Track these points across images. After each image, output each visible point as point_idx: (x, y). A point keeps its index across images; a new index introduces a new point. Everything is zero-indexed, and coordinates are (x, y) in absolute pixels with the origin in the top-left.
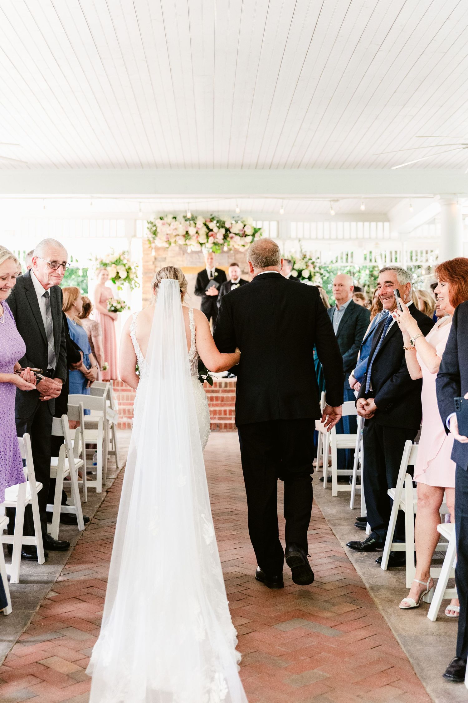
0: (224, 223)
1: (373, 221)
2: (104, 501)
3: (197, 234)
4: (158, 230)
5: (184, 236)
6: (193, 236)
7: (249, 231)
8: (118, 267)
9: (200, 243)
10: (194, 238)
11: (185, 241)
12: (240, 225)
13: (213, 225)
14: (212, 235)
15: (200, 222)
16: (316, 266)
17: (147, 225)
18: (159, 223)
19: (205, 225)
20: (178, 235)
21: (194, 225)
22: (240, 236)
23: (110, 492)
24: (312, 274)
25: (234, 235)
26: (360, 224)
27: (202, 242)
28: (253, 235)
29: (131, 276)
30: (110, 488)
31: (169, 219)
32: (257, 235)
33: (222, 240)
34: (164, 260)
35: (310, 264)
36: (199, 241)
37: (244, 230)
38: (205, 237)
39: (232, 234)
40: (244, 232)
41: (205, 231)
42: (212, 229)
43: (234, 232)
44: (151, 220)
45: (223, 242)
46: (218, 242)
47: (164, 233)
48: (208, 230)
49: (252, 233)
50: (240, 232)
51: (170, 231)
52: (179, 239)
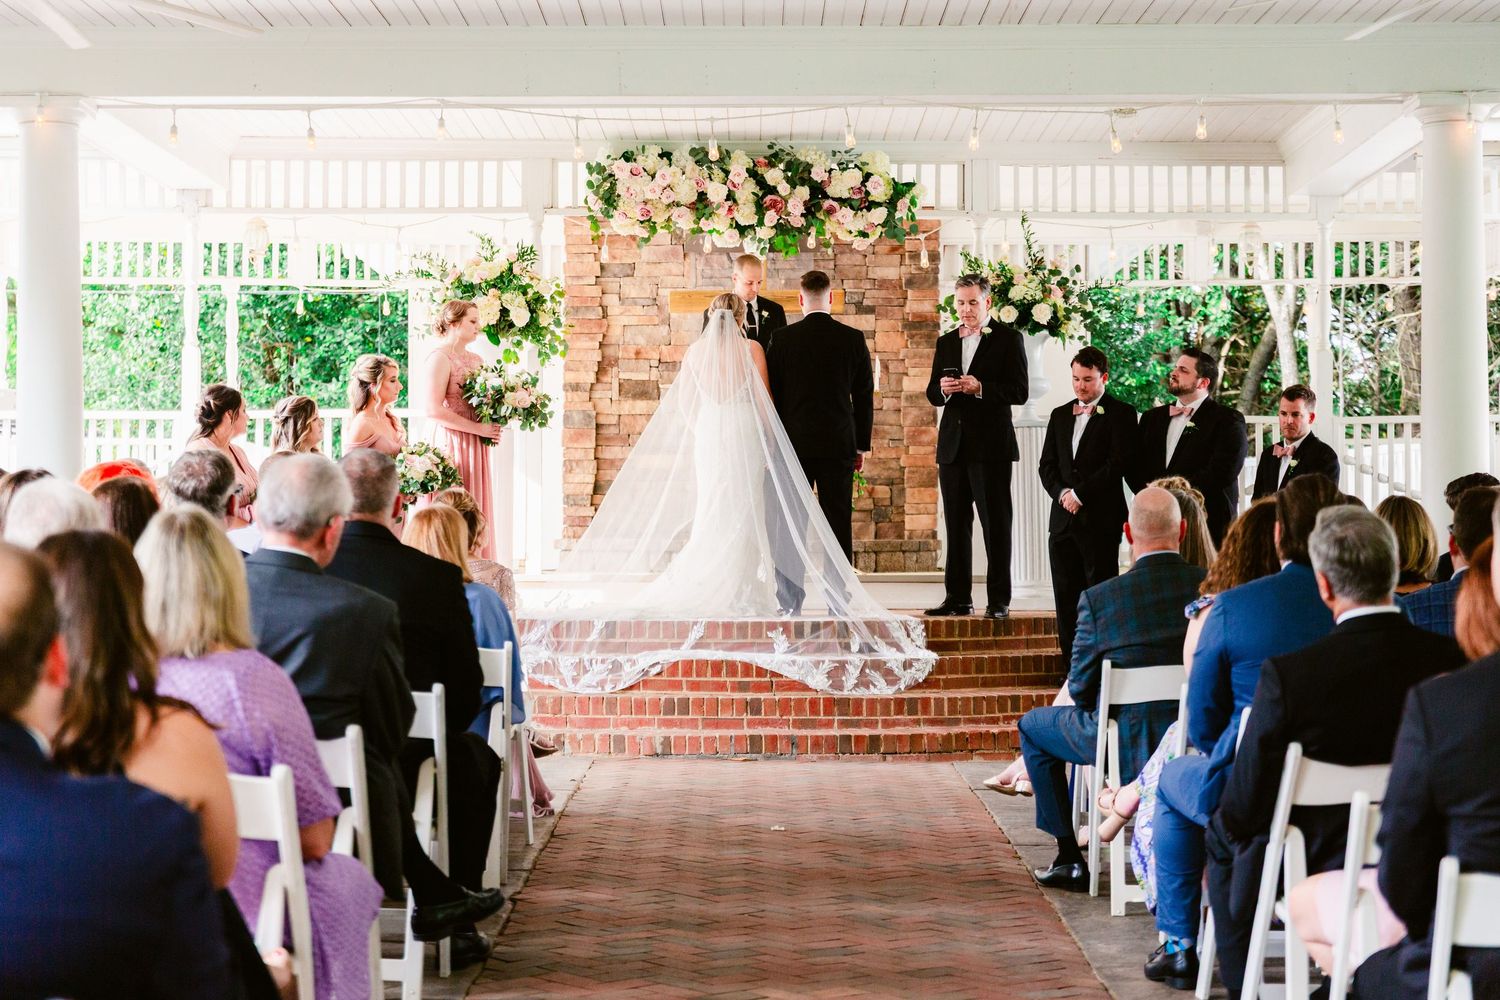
0: (808, 167)
1: (1237, 163)
2: (508, 920)
3: (730, 203)
4: (620, 189)
5: (692, 206)
6: (719, 206)
7: (879, 191)
8: (507, 296)
9: (738, 226)
10: (723, 211)
11: (697, 222)
12: (854, 177)
13: (774, 176)
14: (773, 205)
15: (739, 167)
16: (1071, 293)
17: (584, 176)
18: (621, 170)
19: (752, 173)
20: (678, 205)
22: (852, 208)
23: (520, 900)
24: (1061, 313)
25: (835, 204)
26: (1199, 172)
27: (743, 223)
28: (892, 204)
30: (519, 893)
31: (650, 160)
32: (903, 204)
33: (803, 219)
34: (630, 272)
35: (1054, 287)
36: (736, 222)
37: (863, 188)
38: (754, 209)
39: (831, 202)
40: (863, 195)
41: (753, 193)
42: (775, 188)
43: (836, 196)
44: (597, 163)
45: (804, 225)
46: (790, 224)
47: (635, 199)
48: (761, 190)
49: (888, 198)
50: (854, 195)
51: (655, 192)
52: (679, 215)
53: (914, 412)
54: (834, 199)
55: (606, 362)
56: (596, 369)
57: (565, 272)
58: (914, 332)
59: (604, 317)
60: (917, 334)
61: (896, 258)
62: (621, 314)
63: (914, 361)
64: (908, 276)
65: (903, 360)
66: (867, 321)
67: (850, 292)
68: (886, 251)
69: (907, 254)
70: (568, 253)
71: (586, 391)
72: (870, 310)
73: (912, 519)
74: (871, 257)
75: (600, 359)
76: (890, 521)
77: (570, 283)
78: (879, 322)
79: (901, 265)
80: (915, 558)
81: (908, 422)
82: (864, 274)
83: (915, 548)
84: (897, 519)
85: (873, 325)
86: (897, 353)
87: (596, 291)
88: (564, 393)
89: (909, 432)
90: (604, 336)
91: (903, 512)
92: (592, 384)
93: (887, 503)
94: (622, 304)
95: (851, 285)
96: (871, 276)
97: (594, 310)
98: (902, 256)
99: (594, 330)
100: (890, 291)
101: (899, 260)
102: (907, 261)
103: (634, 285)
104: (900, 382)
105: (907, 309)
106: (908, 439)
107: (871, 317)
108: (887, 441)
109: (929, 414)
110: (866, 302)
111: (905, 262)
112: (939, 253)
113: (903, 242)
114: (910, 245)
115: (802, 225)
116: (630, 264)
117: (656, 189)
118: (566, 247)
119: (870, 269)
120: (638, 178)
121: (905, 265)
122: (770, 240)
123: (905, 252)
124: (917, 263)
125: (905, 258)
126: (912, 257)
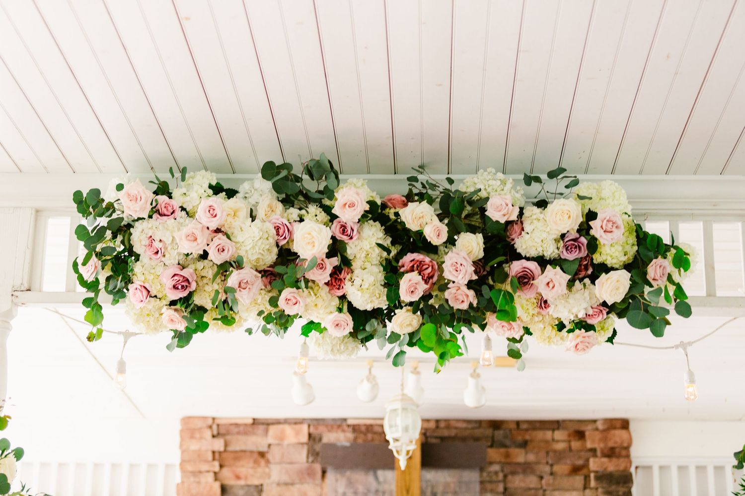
9: (352, 310)
10: (322, 276)
12: (564, 215)
13: (421, 217)
14: (417, 267)
15: (352, 202)
21: (323, 216)
27: (362, 304)
28: (636, 267)
31: (195, 193)
32: (657, 269)
33: (471, 293)
34: (256, 495)
36: (350, 304)
37: (584, 240)
38: (381, 277)
39: (524, 263)
40: (584, 253)
41: (379, 245)
42: (420, 234)
43: (533, 253)
44: (96, 193)
45: (475, 305)
46: (449, 306)
47: (163, 259)
48: (393, 243)
49: (628, 258)
50: (567, 250)
51: (196, 239)
52: (242, 285)
61: (579, 480)
68: (566, 472)
69: (592, 475)
70: (183, 471)
74: (547, 479)
79: (585, 488)
98: (587, 478)
101: (583, 482)
102: (593, 483)
111: (590, 484)
112: (631, 475)
113: (587, 460)
114: (595, 464)
115: (471, 305)
116: (257, 486)
117: (198, 234)
118: (181, 464)
119: (548, 493)
120: (170, 221)
121: (591, 489)
122: (411, 335)
123: (590, 472)
124: (605, 485)
125: (590, 481)
126: (599, 478)
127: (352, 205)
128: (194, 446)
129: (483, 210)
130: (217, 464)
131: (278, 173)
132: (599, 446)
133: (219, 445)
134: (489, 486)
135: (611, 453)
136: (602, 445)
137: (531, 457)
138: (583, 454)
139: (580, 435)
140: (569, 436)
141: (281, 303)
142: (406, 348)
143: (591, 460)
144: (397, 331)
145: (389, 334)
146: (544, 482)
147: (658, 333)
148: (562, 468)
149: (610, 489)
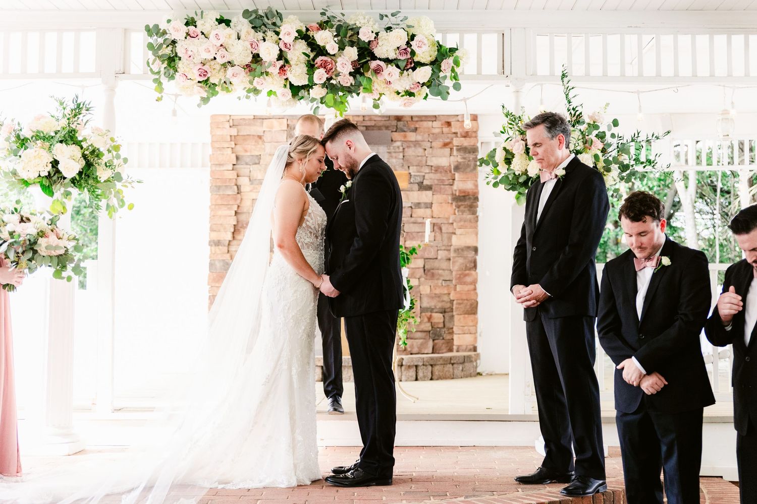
3: (281, 62)
4: (179, 51)
6: (272, 65)
7: (424, 53)
9: (291, 86)
10: (274, 70)
12: (398, 38)
13: (325, 38)
14: (323, 65)
15: (290, 30)
16: (610, 145)
19: (304, 36)
20: (232, 65)
21: (275, 37)
22: (398, 66)
25: (382, 63)
26: (720, 39)
27: (296, 83)
28: (435, 64)
29: (103, 174)
31: (208, 24)
32: (447, 64)
33: (352, 78)
34: (257, 162)
35: (595, 139)
36: (290, 82)
37: (409, 50)
38: (305, 69)
39: (378, 62)
40: (409, 56)
41: (304, 54)
42: (324, 47)
43: (383, 57)
44: (156, 26)
45: (353, 84)
46: (340, 84)
47: (193, 60)
48: (312, 51)
49: (433, 59)
50: (400, 55)
51: (210, 51)
52: (235, 75)
53: (460, 261)
54: (380, 59)
55: (240, 225)
56: (232, 230)
57: (211, 161)
58: (460, 203)
59: (238, 193)
60: (462, 205)
61: (447, 150)
62: (251, 191)
63: (459, 224)
64: (456, 164)
65: (452, 224)
66: (426, 196)
67: (415, 175)
68: (440, 146)
69: (455, 148)
70: (213, 147)
71: (225, 246)
72: (429, 188)
73: (459, 338)
74: (429, 150)
75: (235, 223)
76: (443, 339)
77: (214, 168)
78: (435, 196)
79: (451, 156)
80: (461, 368)
81: (456, 268)
82: (424, 162)
83: (461, 360)
84: (448, 337)
85: (431, 199)
86: (448, 219)
87: (233, 175)
88: (209, 247)
89: (456, 275)
90: (238, 206)
91: (452, 333)
92: (230, 241)
93: (441, 325)
94: (252, 184)
95: (415, 170)
96: (429, 163)
97: (231, 188)
98: (452, 149)
99: (231, 203)
100: (443, 174)
101: (449, 152)
102: (455, 152)
103: (260, 170)
104: (450, 239)
105: (455, 187)
106: (456, 279)
107: (429, 193)
108: (441, 281)
109: (471, 262)
110: (425, 182)
111: (453, 153)
112: (478, 148)
113: (452, 139)
114: (457, 142)
115: (351, 84)
116: (257, 156)
117: (211, 49)
118: (211, 143)
119: (428, 158)
120: (195, 40)
121: (454, 156)
122: (322, 99)
123: (454, 146)
124: (462, 154)
125: (453, 151)
126: (458, 150)
127: (289, 34)
128: (219, 132)
129: (358, 33)
130: (233, 143)
131: (251, 15)
132: (459, 131)
133: (234, 132)
134: (394, 155)
135: (466, 135)
136: (461, 130)
137: (419, 138)
138: (450, 135)
139: (449, 124)
140: (442, 125)
141: (255, 83)
142: (320, 105)
143: (454, 139)
144: (314, 97)
145: (311, 98)
146: (426, 151)
147: (444, 99)
148: (437, 144)
149: (465, 156)
